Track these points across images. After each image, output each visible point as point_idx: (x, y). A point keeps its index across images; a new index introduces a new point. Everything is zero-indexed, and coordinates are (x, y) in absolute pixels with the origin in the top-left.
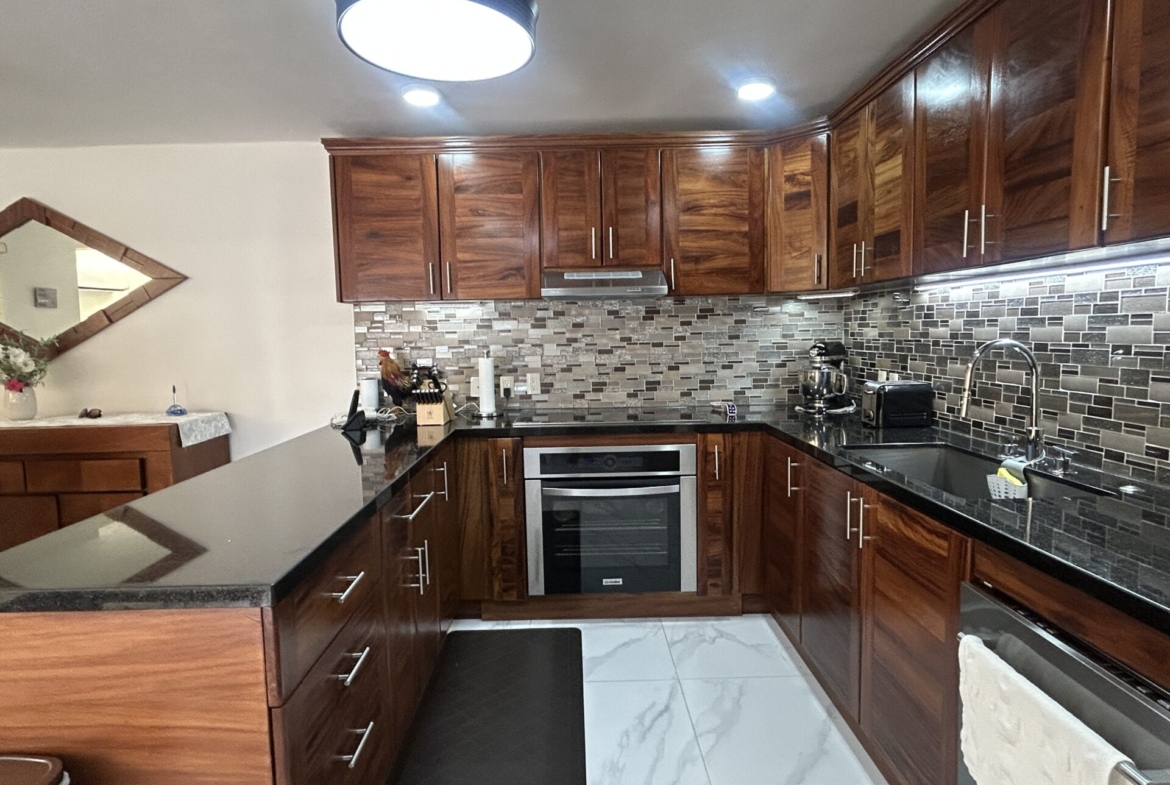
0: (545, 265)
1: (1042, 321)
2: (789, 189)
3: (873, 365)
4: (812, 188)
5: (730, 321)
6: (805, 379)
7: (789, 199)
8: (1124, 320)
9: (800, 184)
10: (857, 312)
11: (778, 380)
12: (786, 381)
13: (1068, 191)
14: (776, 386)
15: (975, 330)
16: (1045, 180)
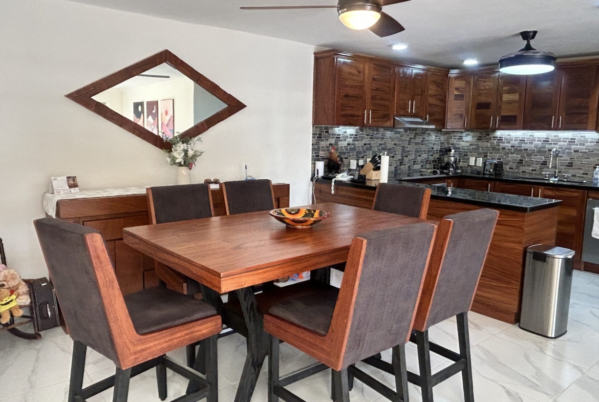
0: (395, 113)
1: (551, 144)
2: (456, 93)
3: (467, 155)
4: (464, 93)
5: (421, 137)
6: (448, 160)
7: (456, 96)
8: (577, 145)
9: (460, 91)
10: (454, 136)
11: (430, 161)
12: (433, 161)
13: (587, 118)
14: (430, 163)
15: (523, 145)
16: (580, 114)
